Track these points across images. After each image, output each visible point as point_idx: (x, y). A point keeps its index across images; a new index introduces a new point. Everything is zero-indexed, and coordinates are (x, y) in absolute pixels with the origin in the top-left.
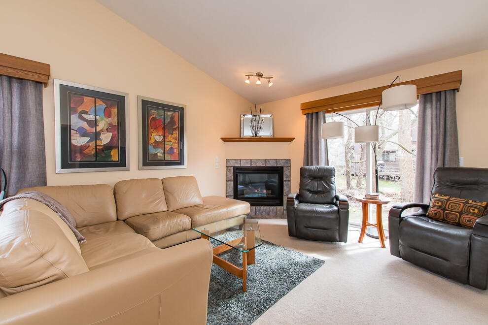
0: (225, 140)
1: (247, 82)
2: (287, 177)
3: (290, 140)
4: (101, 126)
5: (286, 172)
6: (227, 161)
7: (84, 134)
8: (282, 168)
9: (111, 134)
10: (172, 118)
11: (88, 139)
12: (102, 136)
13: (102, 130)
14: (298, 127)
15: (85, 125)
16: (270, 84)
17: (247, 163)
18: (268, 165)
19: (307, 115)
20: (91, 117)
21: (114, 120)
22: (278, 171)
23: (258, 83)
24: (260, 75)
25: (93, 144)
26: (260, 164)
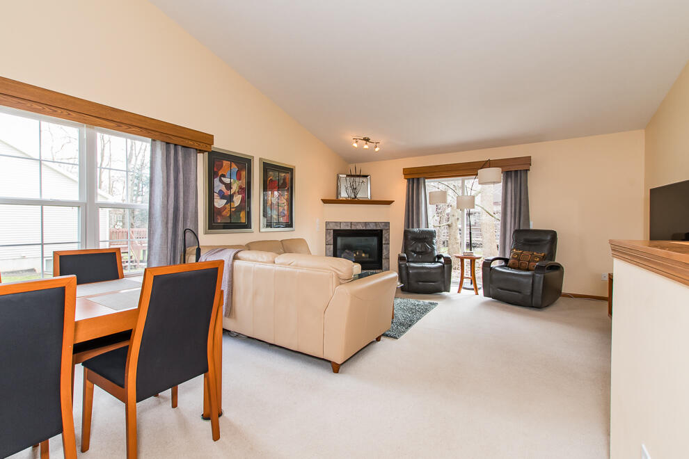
0: (325, 201)
1: (355, 145)
2: (386, 240)
3: (389, 203)
4: (235, 188)
5: (385, 235)
6: (327, 223)
7: (222, 196)
8: (381, 231)
9: (241, 196)
10: (284, 179)
11: (225, 201)
12: (235, 199)
13: (234, 193)
14: (398, 190)
15: (223, 188)
16: (377, 149)
17: (347, 226)
18: (368, 228)
19: (409, 180)
20: (227, 180)
21: (243, 183)
22: (377, 234)
23: (366, 147)
24: (367, 140)
25: (228, 206)
26: (360, 227)
